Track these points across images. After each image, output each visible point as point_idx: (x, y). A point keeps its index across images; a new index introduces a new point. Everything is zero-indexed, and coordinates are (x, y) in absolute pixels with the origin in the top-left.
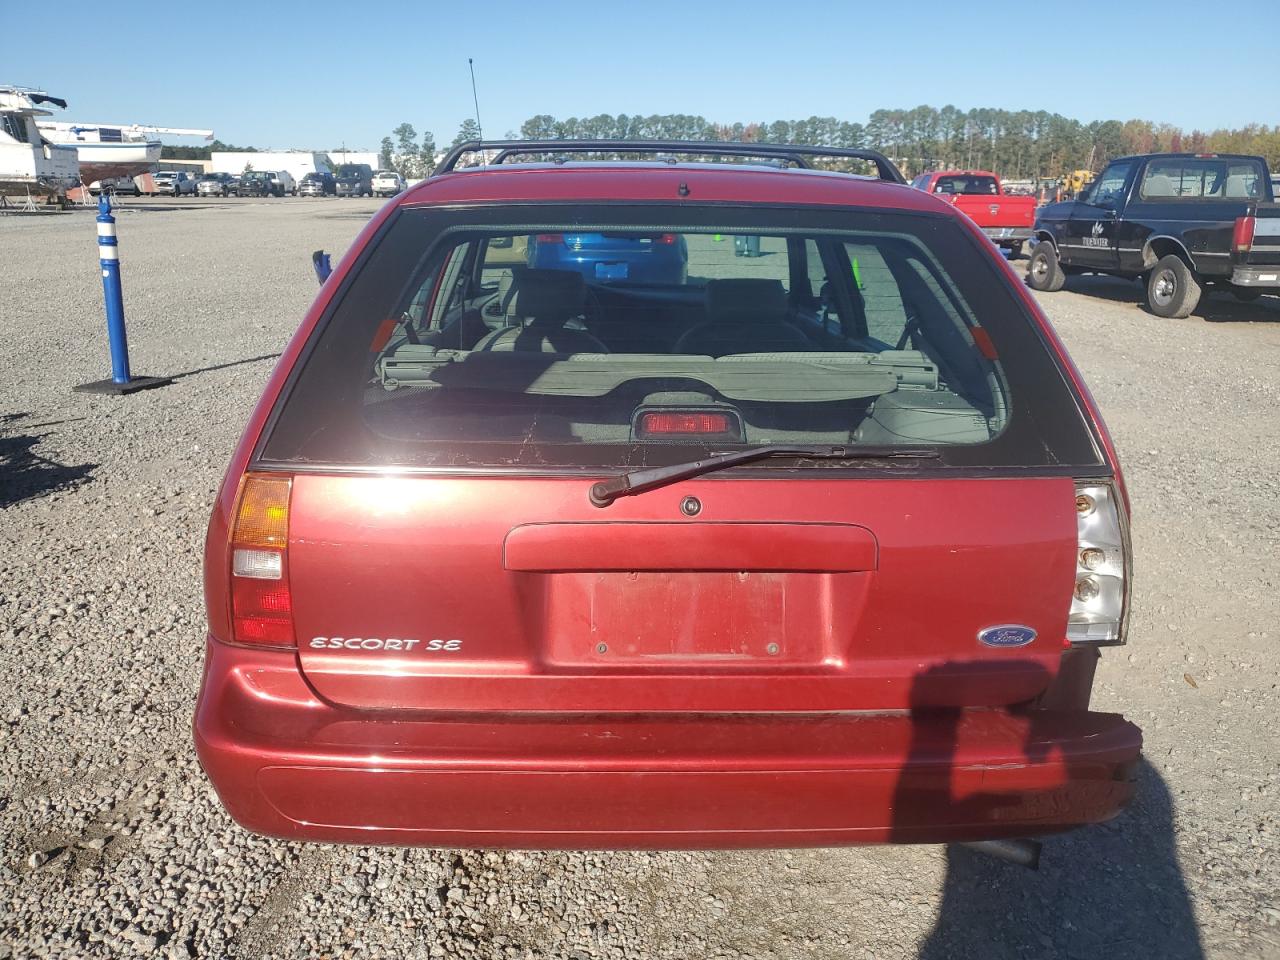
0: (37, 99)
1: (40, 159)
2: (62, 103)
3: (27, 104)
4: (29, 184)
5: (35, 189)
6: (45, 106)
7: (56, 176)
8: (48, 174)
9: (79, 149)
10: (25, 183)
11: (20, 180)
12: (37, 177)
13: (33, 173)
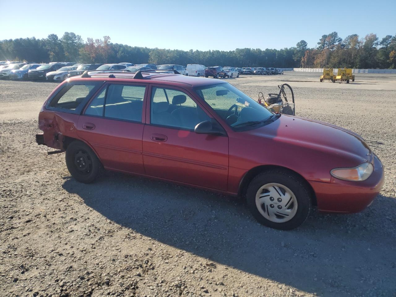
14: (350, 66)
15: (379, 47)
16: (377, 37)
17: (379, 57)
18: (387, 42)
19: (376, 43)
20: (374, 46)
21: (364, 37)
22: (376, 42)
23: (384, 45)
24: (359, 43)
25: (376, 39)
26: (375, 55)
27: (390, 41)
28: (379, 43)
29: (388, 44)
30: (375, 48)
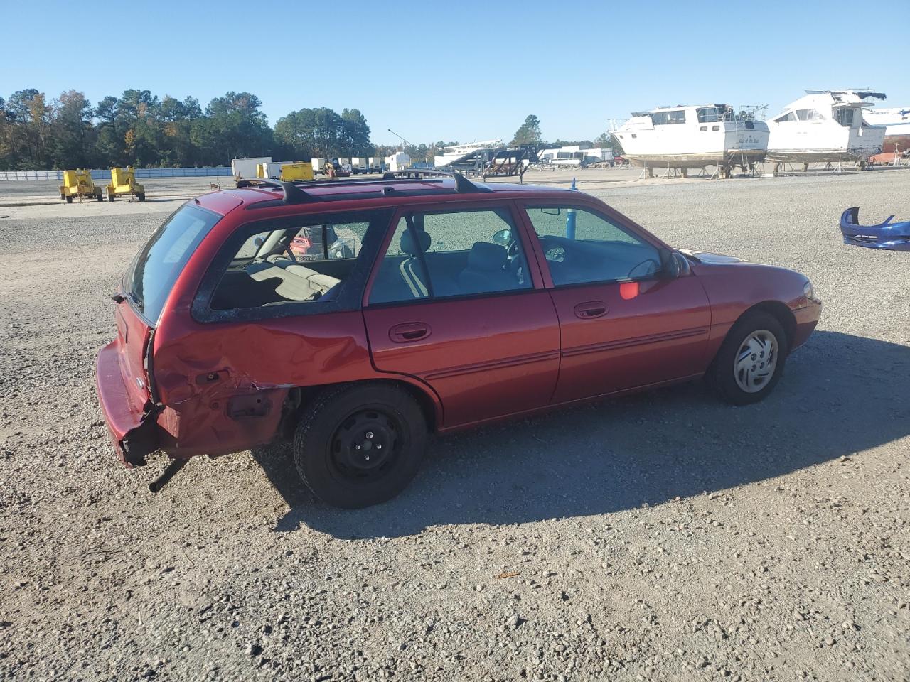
0: (862, 96)
1: (853, 136)
2: (882, 96)
3: (857, 100)
4: (841, 153)
5: (845, 157)
6: (869, 99)
7: (863, 147)
8: (857, 146)
9: (887, 127)
10: (839, 153)
11: (836, 152)
12: (848, 149)
13: (846, 147)
14: (45, 164)
15: (96, 121)
16: (86, 99)
17: (105, 142)
18: (110, 112)
19: (87, 113)
20: (84, 119)
21: (58, 97)
22: (86, 109)
23: (104, 117)
24: (47, 110)
25: (86, 103)
26: (96, 139)
27: (115, 108)
28: (94, 114)
29: (113, 115)
30: (88, 123)
